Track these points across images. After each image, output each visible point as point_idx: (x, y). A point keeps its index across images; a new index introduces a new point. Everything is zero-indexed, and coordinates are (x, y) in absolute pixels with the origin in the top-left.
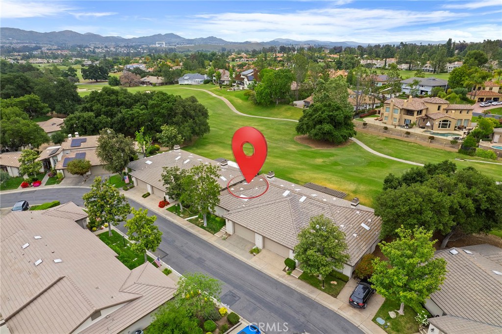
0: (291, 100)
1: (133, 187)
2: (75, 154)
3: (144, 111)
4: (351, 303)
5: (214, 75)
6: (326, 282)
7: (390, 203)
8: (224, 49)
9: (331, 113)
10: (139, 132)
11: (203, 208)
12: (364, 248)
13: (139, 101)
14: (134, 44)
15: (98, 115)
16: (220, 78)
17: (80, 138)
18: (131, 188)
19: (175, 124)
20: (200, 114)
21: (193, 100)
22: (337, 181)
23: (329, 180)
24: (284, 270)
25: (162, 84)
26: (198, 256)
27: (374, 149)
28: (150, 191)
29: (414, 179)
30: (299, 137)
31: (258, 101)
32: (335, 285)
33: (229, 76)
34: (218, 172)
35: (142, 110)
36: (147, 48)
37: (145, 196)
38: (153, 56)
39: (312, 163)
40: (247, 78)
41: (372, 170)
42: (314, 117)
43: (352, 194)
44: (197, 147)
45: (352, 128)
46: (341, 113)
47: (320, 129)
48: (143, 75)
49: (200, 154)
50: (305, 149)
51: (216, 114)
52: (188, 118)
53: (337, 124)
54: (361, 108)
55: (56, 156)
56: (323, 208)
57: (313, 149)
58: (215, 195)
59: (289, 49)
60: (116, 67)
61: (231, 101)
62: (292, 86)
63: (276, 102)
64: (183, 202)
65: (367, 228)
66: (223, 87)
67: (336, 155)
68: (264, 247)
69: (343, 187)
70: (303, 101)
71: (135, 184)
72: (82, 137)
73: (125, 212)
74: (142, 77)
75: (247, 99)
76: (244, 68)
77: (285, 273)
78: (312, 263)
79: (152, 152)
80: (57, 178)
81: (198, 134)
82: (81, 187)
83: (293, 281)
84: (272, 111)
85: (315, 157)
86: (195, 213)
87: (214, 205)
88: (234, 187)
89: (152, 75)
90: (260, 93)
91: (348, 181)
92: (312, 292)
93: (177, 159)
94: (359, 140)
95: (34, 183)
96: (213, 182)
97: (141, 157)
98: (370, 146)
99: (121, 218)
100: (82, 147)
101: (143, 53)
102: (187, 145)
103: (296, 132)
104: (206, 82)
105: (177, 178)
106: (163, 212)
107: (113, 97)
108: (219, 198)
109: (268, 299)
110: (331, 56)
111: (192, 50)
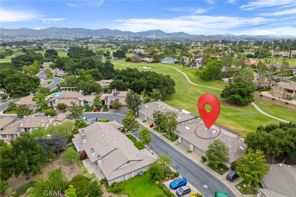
0: (221, 77)
1: (139, 117)
2: (115, 99)
3: (145, 81)
4: (227, 178)
5: (180, 59)
6: (218, 168)
7: (250, 138)
8: (188, 40)
9: (240, 89)
10: (143, 92)
11: (169, 130)
12: (238, 157)
13: (143, 75)
14: (138, 36)
15: (124, 81)
16: (183, 61)
17: (117, 92)
18: (138, 117)
19: (159, 88)
20: (171, 84)
21: (168, 77)
22: (235, 125)
23: (232, 125)
24: (201, 161)
25: (152, 62)
26: (165, 150)
27: (263, 110)
28: (146, 119)
29: (270, 129)
30: (221, 99)
31: (203, 77)
32: (222, 170)
33: (189, 60)
34: (177, 115)
35: (144, 80)
36: (145, 38)
37: (144, 122)
38: (148, 44)
39: (226, 114)
40: (198, 63)
41: (257, 122)
42: (230, 90)
43: (242, 133)
44: (168, 100)
45: (252, 98)
46: (246, 89)
47: (233, 97)
48: (143, 56)
49: (169, 104)
50: (224, 107)
51: (180, 82)
52: (166, 85)
53: (243, 95)
54: (262, 85)
55: (107, 99)
56: (223, 137)
57: (228, 107)
58: (175, 125)
59: (227, 42)
60: (128, 50)
61: (188, 75)
62: (222, 70)
63: (212, 78)
64: (160, 126)
65: (243, 149)
66: (184, 66)
67: (240, 112)
68: (194, 150)
69: (238, 129)
70: (228, 78)
71: (140, 116)
72: (118, 92)
73: (137, 127)
74: (142, 58)
75: (197, 75)
76: (198, 54)
77: (201, 162)
78: (212, 158)
79: (148, 101)
80: (107, 109)
81: (169, 94)
82: (117, 114)
83: (204, 166)
84: (210, 83)
85: (227, 112)
86: (165, 132)
87: (174, 129)
88: (184, 122)
89: (148, 57)
90: (204, 73)
91: (241, 126)
92: (212, 171)
93: (159, 106)
94: (256, 104)
95: (98, 110)
96: (174, 119)
97: (142, 103)
98: (261, 109)
99: (135, 130)
100: (117, 96)
101: (142, 41)
102: (163, 99)
103: (221, 97)
104: (176, 63)
105: (159, 116)
106: (151, 130)
107: (131, 73)
108: (176, 126)
109: (192, 171)
110: (254, 47)
111: (169, 40)
